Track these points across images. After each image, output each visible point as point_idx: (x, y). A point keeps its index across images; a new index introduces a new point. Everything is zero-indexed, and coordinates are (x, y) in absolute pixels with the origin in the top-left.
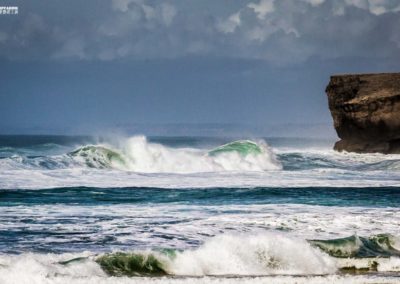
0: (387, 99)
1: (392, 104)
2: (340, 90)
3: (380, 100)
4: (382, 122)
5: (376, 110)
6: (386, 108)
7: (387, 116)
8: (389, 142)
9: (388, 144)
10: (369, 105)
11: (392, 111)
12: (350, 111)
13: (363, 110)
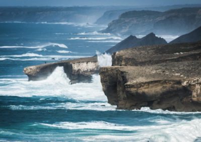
0: (146, 83)
1: (148, 85)
2: (107, 74)
3: (142, 83)
4: (144, 93)
5: (140, 87)
6: (145, 87)
7: (146, 90)
8: (148, 102)
9: (147, 103)
10: (137, 85)
11: (148, 88)
12: (128, 88)
13: (135, 87)
